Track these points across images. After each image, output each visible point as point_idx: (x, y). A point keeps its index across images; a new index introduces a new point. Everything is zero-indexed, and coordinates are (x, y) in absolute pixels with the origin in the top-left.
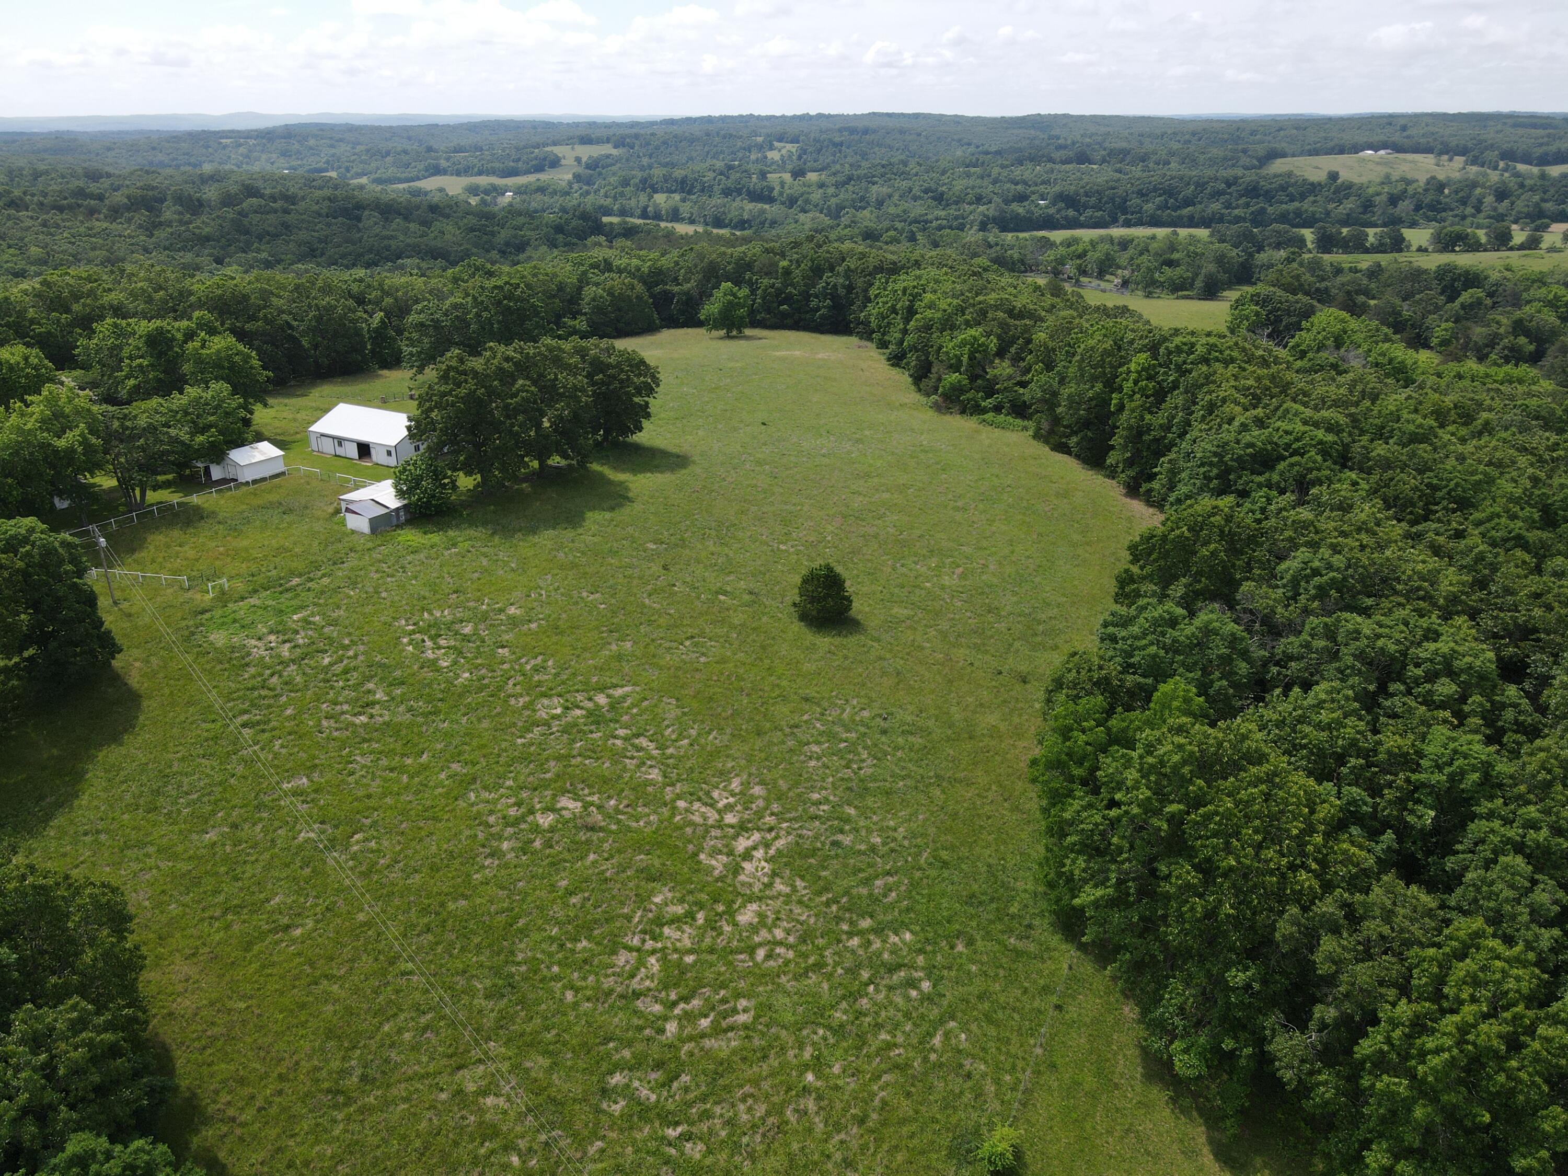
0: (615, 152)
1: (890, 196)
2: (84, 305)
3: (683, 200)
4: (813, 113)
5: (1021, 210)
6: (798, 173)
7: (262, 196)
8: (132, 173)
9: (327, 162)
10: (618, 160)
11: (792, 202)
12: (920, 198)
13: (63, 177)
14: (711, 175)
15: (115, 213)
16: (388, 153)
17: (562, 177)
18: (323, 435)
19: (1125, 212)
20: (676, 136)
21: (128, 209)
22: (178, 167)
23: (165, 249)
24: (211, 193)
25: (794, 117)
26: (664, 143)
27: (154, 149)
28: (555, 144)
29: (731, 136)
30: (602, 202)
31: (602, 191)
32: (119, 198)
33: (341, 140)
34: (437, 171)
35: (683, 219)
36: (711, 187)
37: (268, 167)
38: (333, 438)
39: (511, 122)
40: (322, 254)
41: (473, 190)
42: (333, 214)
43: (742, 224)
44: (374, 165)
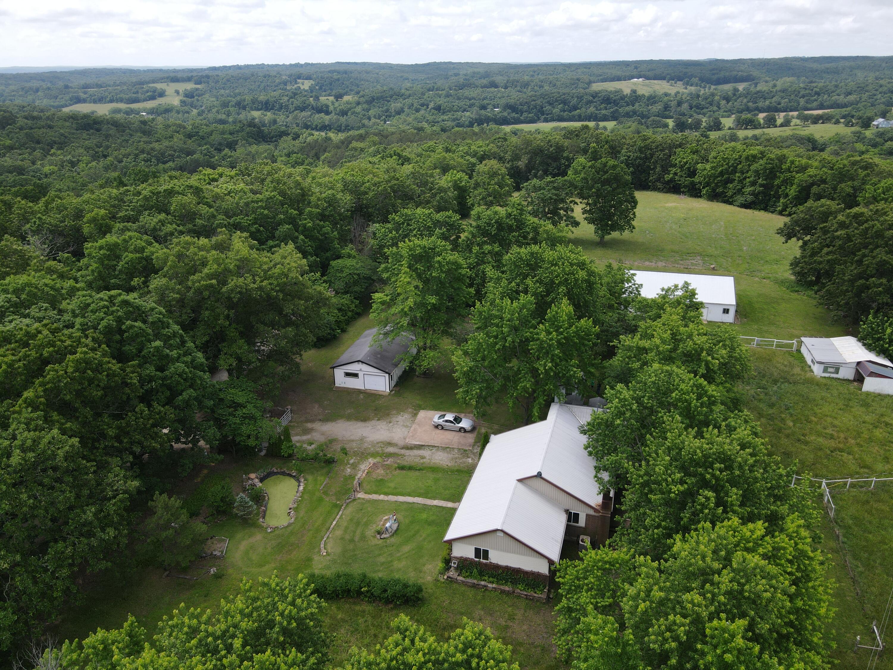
0: (199, 87)
10: (204, 92)
12: (420, 109)
17: (173, 101)
19: (543, 114)
36: (287, 106)
41: (116, 112)
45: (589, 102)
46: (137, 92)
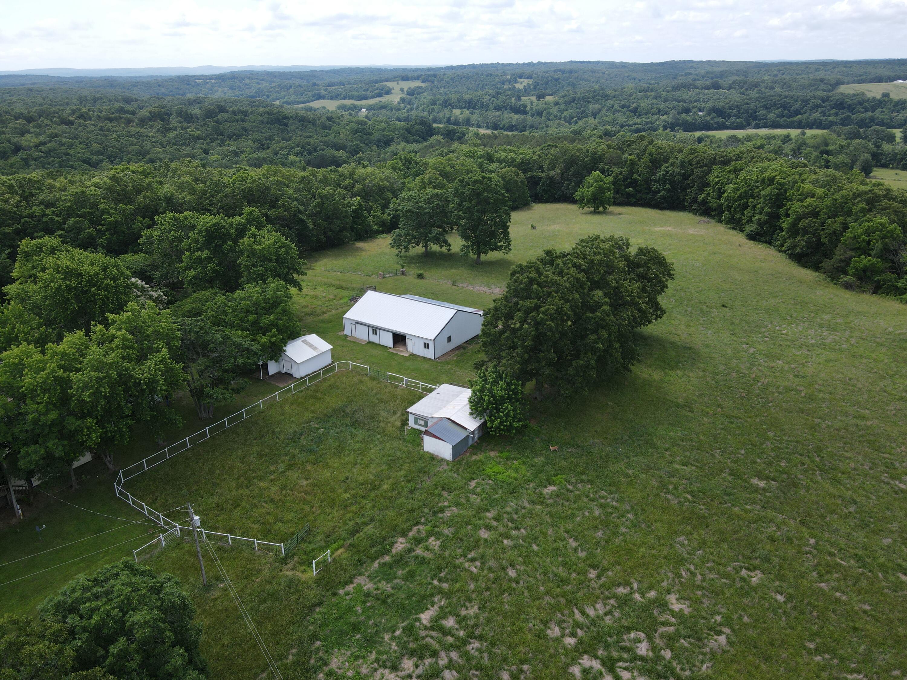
0: (423, 85)
1: (600, 110)
2: (145, 197)
3: (472, 113)
4: (535, 61)
5: (688, 118)
6: (540, 97)
7: (227, 111)
8: (150, 99)
9: (256, 92)
10: (425, 90)
11: (539, 113)
12: (619, 111)
13: (110, 101)
14: (488, 98)
15: (143, 122)
16: (291, 87)
17: (395, 98)
18: (357, 323)
19: (755, 119)
20: (458, 75)
21: (150, 120)
22: (173, 95)
23: (174, 145)
24: (196, 111)
25: (524, 64)
26: (452, 79)
27: (159, 86)
28: (387, 80)
29: (491, 75)
30: (422, 114)
31: (421, 108)
32: (144, 113)
33: (263, 80)
34: (319, 97)
35: (473, 125)
36: (487, 105)
37: (223, 96)
38: (368, 326)
39: (358, 68)
40: (269, 148)
41: (343, 107)
42: (272, 122)
43: (511, 128)
44: (283, 94)
45: (816, 107)
46: (367, 90)
